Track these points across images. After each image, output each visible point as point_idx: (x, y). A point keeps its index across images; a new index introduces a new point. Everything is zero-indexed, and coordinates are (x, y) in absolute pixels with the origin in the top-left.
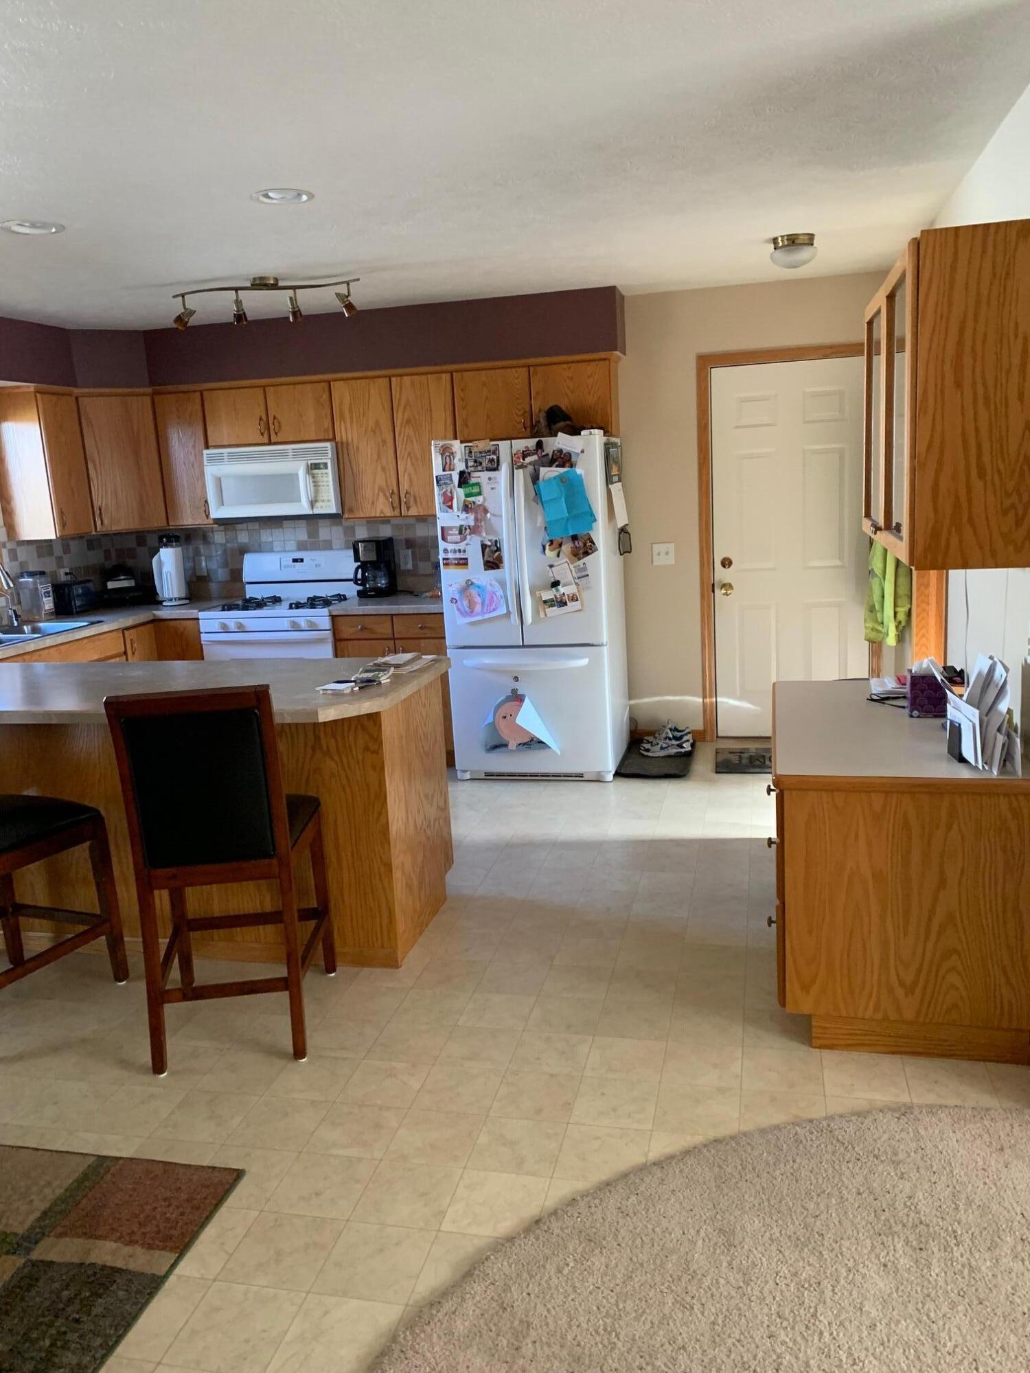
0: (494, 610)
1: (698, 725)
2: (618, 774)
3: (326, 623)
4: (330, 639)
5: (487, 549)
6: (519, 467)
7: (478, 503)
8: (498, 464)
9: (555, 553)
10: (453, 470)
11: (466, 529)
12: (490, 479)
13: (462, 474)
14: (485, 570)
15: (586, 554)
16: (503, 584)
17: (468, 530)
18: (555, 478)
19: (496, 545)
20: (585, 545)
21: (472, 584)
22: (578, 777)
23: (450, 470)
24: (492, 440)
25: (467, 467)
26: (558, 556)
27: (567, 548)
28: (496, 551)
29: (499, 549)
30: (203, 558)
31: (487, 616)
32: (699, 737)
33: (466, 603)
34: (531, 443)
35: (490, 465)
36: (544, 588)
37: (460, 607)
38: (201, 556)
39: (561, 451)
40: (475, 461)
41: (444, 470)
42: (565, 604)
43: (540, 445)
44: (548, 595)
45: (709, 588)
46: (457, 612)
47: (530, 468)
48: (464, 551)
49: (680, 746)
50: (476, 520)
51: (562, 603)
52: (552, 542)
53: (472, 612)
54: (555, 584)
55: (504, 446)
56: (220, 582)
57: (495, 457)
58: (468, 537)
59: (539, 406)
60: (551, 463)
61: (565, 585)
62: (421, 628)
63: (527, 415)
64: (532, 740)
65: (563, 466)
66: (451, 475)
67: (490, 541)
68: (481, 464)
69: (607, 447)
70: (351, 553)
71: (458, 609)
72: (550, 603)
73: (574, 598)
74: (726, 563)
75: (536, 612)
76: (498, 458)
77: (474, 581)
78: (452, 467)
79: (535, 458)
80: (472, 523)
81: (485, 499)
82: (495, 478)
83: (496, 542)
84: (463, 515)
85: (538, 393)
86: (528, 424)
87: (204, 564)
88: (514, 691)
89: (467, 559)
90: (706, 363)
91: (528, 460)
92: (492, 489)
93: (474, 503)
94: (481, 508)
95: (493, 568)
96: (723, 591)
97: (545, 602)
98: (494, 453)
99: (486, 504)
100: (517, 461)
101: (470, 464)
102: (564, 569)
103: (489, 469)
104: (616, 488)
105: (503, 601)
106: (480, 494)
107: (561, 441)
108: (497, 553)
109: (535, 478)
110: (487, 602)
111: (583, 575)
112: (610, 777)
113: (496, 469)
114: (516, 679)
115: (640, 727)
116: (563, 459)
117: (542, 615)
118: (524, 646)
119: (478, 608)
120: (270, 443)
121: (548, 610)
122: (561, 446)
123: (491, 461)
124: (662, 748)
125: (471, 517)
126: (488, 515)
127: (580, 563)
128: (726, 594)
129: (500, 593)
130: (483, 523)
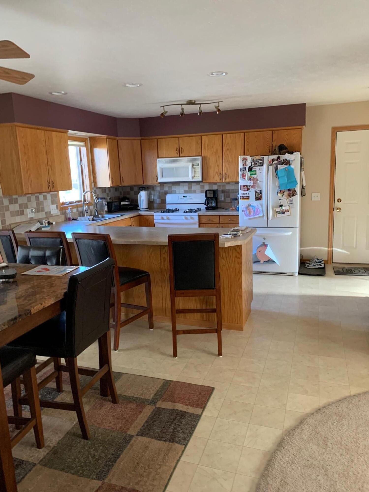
0: (258, 214)
1: (326, 258)
2: (299, 274)
3: (197, 218)
4: (198, 223)
5: (257, 193)
6: (270, 165)
7: (255, 177)
8: (263, 164)
9: (282, 195)
10: (247, 166)
11: (249, 186)
12: (260, 169)
13: (249, 167)
14: (256, 200)
15: (293, 195)
16: (262, 205)
17: (250, 187)
18: (283, 169)
19: (260, 192)
20: (293, 192)
21: (251, 205)
22: (285, 274)
23: (245, 166)
24: (261, 156)
25: (252, 165)
26: (283, 196)
27: (286, 193)
28: (260, 194)
29: (261, 193)
30: (152, 195)
31: (255, 216)
32: (326, 262)
33: (248, 212)
34: (275, 157)
35: (260, 164)
36: (277, 207)
37: (246, 213)
38: (152, 194)
39: (286, 160)
40: (255, 163)
41: (243, 166)
42: (284, 213)
43: (279, 158)
44: (278, 210)
45: (332, 209)
46: (244, 215)
47: (275, 165)
48: (249, 194)
49: (320, 265)
50: (254, 183)
51: (283, 213)
52: (281, 191)
53: (250, 215)
54: (281, 206)
55: (265, 158)
56: (158, 203)
57: (262, 162)
58: (250, 189)
59: (276, 144)
60: (282, 164)
61: (285, 206)
62: (230, 220)
63: (271, 147)
64: (269, 260)
65: (286, 165)
66: (245, 168)
67: (258, 190)
68: (257, 164)
69: (301, 159)
70: (204, 194)
71: (245, 214)
72: (278, 212)
73: (287, 211)
74: (339, 200)
75: (273, 216)
76: (263, 162)
77: (251, 204)
78: (246, 165)
79: (277, 162)
80: (252, 184)
81: (257, 176)
82: (262, 169)
83: (260, 191)
84: (249, 182)
85: (275, 140)
86: (271, 151)
87: (152, 197)
88: (264, 243)
89: (249, 197)
90: (335, 130)
91: (274, 163)
92: (260, 172)
93: (253, 177)
94: (256, 179)
95: (258, 200)
96: (338, 211)
97: (277, 212)
98: (262, 160)
99: (257, 178)
100: (270, 163)
101: (253, 164)
102: (285, 200)
103: (259, 166)
104: (303, 172)
105: (261, 211)
106: (255, 174)
107: (287, 156)
108: (261, 195)
109: (276, 169)
110: (256, 211)
111: (291, 203)
112: (297, 274)
113: (262, 166)
114: (264, 239)
115: (304, 258)
116: (287, 162)
117: (275, 217)
118: (268, 227)
119: (252, 214)
120: (180, 157)
121: (277, 215)
122: (286, 158)
123: (261, 163)
124: (314, 266)
125: (252, 182)
126: (258, 182)
127: (291, 199)
128: (339, 212)
129: (261, 208)
130: (256, 184)
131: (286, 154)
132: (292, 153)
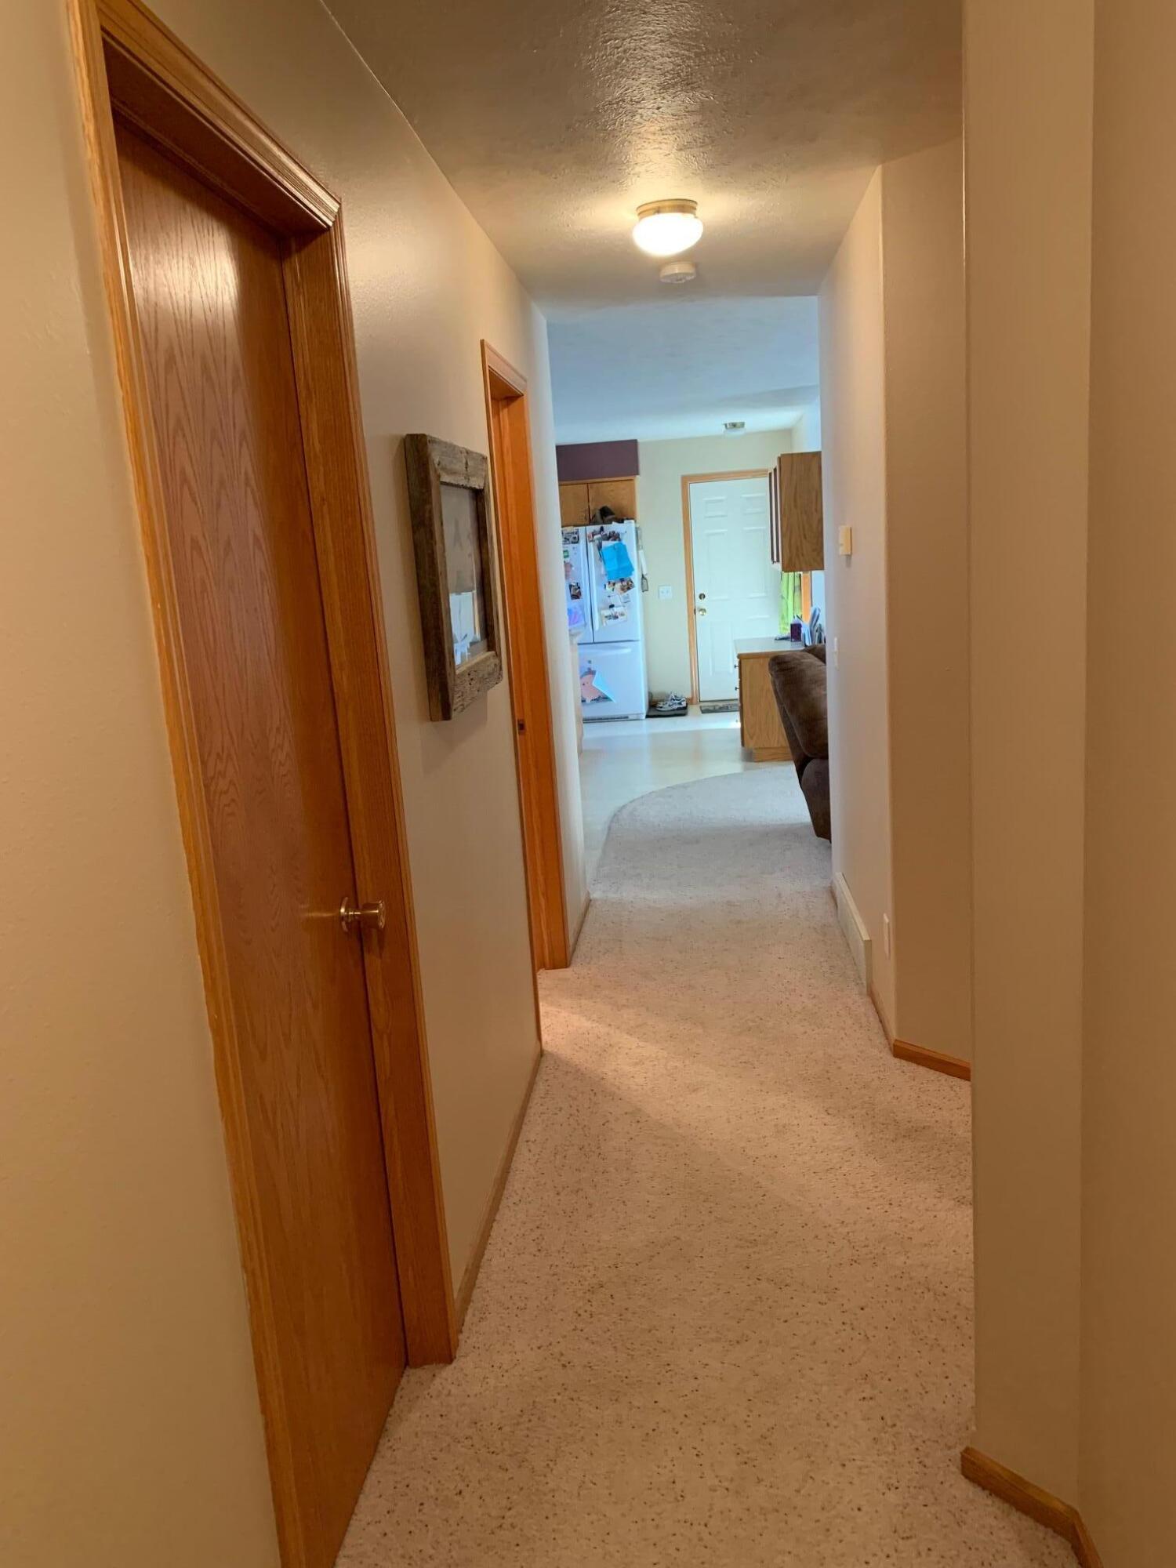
0: (576, 622)
1: (689, 696)
2: (648, 716)
5: (572, 588)
6: (590, 541)
7: (567, 562)
8: (579, 540)
9: (611, 588)
12: (574, 548)
14: (571, 599)
15: (629, 589)
16: (582, 608)
18: (611, 547)
19: (577, 585)
20: (628, 584)
22: (625, 718)
24: (575, 526)
26: (613, 590)
27: (618, 585)
28: (577, 589)
29: (579, 588)
31: (572, 626)
32: (690, 701)
34: (597, 528)
35: (574, 541)
36: (604, 609)
39: (614, 532)
40: (565, 539)
42: (617, 617)
43: (602, 529)
44: (608, 612)
45: (693, 611)
47: (597, 542)
49: (680, 704)
51: (616, 617)
52: (609, 583)
54: (612, 606)
55: (581, 529)
57: (577, 536)
59: (595, 507)
60: (608, 538)
61: (617, 607)
63: (587, 512)
64: (599, 697)
65: (615, 540)
67: (574, 583)
68: (568, 540)
69: (637, 529)
72: (609, 617)
73: (622, 615)
74: (702, 596)
75: (601, 623)
76: (579, 536)
79: (599, 536)
81: (570, 560)
82: (578, 548)
83: (578, 583)
85: (592, 499)
86: (588, 518)
88: (589, 669)
90: (686, 481)
91: (595, 537)
94: (569, 565)
95: (576, 598)
96: (701, 613)
97: (606, 617)
98: (576, 533)
99: (571, 562)
100: (590, 538)
102: (617, 597)
103: (573, 543)
104: (641, 552)
105: (582, 617)
106: (567, 556)
107: (614, 527)
109: (600, 547)
110: (572, 618)
111: (627, 601)
112: (644, 717)
113: (577, 542)
114: (590, 662)
115: (655, 698)
116: (614, 536)
117: (604, 624)
118: (594, 643)
121: (607, 621)
122: (614, 530)
123: (575, 538)
124: (670, 706)
126: (573, 568)
127: (625, 594)
128: (703, 615)
129: (580, 612)
130: (569, 573)
131: (613, 523)
132: (621, 521)
